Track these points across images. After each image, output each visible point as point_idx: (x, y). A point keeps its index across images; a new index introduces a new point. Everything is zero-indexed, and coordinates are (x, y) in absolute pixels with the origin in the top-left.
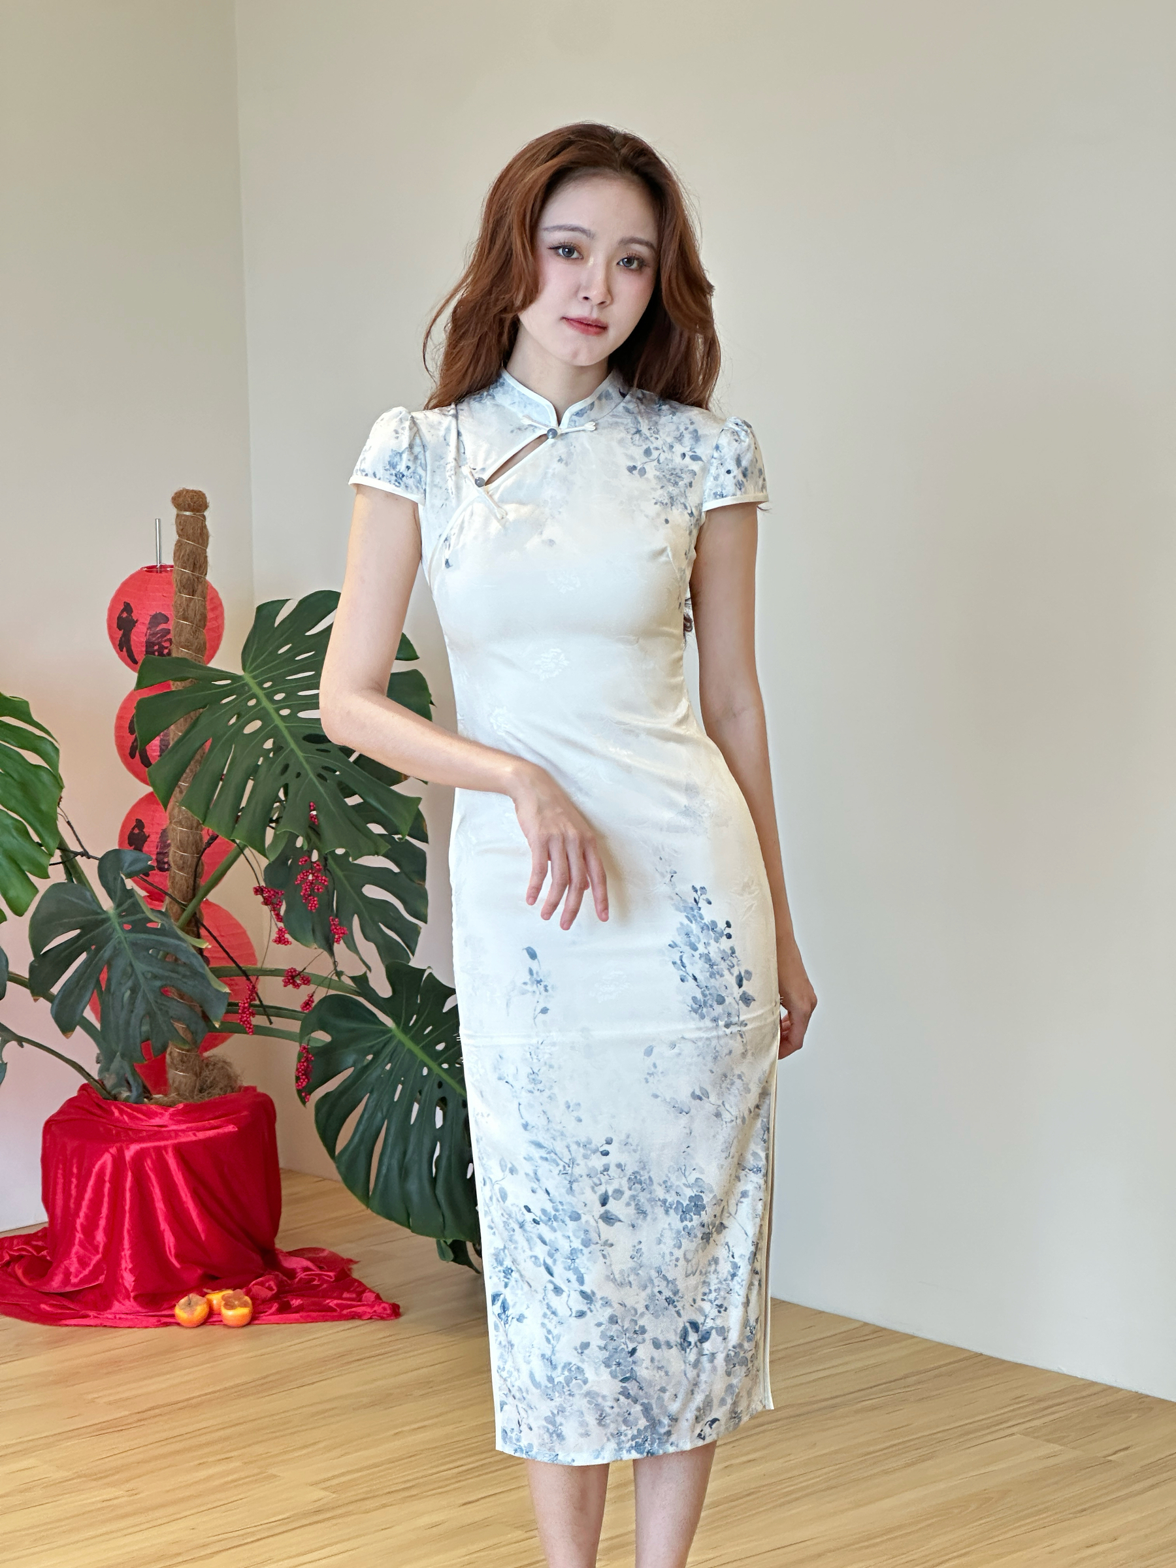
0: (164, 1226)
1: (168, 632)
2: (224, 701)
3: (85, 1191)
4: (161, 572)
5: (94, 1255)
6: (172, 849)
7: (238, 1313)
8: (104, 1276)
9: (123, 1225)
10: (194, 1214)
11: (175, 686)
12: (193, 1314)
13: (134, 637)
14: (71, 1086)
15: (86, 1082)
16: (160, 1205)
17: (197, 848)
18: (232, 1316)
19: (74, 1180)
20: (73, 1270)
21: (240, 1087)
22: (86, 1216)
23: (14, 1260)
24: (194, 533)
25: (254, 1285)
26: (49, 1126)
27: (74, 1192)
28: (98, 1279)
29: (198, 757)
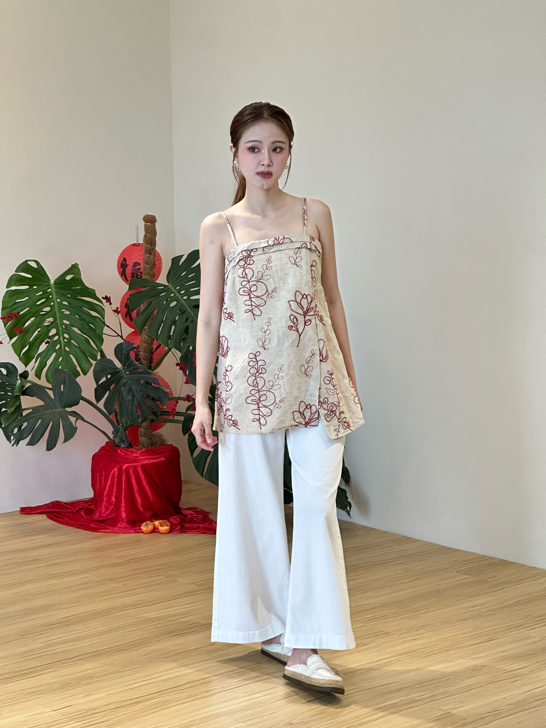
0: (137, 496)
1: (140, 269)
2: (161, 295)
3: (108, 482)
4: (138, 246)
5: (111, 506)
6: (142, 352)
7: (164, 528)
8: (114, 514)
9: (122, 494)
10: (148, 491)
11: (143, 289)
12: (148, 528)
13: (127, 271)
14: (103, 441)
15: (109, 441)
16: (135, 487)
17: (151, 352)
18: (163, 529)
19: (103, 477)
20: (103, 511)
21: (166, 445)
22: (108, 491)
23: (81, 509)
24: (151, 231)
25: (172, 519)
26: (95, 457)
27: (103, 482)
28: (112, 515)
29: (152, 317)
